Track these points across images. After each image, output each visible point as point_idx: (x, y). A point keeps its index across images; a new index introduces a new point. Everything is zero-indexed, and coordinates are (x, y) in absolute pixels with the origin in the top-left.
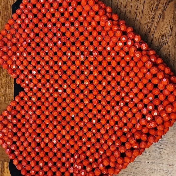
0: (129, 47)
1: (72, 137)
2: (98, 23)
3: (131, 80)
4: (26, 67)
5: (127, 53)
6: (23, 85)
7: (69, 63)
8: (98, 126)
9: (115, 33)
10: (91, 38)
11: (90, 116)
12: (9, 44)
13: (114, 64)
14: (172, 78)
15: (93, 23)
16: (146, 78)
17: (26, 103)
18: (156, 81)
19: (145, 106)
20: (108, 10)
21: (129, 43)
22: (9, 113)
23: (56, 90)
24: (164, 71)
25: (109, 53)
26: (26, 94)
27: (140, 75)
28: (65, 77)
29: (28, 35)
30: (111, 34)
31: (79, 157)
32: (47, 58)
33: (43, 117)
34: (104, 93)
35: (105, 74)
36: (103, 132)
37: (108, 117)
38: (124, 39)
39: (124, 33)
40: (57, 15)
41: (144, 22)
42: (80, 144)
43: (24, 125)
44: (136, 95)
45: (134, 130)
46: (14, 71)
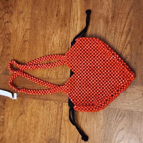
0: (115, 59)
1: (93, 91)
2: (104, 50)
3: (115, 70)
4: (76, 65)
5: (114, 61)
6: (74, 72)
7: (92, 64)
8: (103, 86)
9: (110, 54)
10: (101, 55)
11: (100, 83)
12: (70, 57)
13: (109, 64)
14: (129, 69)
15: (102, 50)
16: (120, 69)
17: (76, 78)
18: (124, 70)
19: (120, 79)
20: (107, 46)
21: (115, 58)
22: (69, 82)
23: (87, 74)
24: (126, 67)
25: (107, 61)
26: (75, 75)
27: (118, 68)
28: (90, 69)
29: (78, 54)
30: (108, 54)
31: (96, 98)
32: (84, 62)
33: (82, 83)
34: (105, 75)
35: (106, 68)
36: (105, 88)
37: (107, 83)
38: (113, 56)
39: (113, 54)
40: (89, 47)
41: (119, 50)
42: (96, 93)
43: (74, 87)
44: (117, 75)
45: (116, 87)
46: (71, 67)
